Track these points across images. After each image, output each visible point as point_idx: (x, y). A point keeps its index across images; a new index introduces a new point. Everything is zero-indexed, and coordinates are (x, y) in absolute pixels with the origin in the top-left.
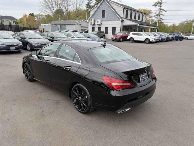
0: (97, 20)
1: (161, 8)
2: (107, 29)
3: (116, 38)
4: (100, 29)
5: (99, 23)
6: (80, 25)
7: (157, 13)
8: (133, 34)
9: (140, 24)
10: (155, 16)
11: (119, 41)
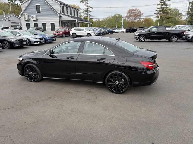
0: (32, 15)
1: (88, 5)
2: (44, 25)
3: (59, 34)
4: (36, 25)
5: (35, 19)
6: (9, 20)
7: (85, 10)
8: (75, 29)
9: (78, 20)
10: (83, 12)
11: (62, 37)
